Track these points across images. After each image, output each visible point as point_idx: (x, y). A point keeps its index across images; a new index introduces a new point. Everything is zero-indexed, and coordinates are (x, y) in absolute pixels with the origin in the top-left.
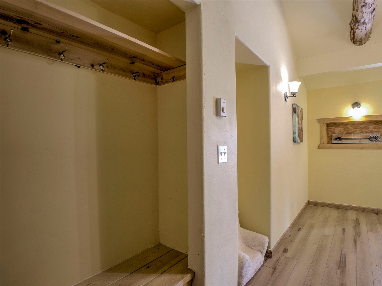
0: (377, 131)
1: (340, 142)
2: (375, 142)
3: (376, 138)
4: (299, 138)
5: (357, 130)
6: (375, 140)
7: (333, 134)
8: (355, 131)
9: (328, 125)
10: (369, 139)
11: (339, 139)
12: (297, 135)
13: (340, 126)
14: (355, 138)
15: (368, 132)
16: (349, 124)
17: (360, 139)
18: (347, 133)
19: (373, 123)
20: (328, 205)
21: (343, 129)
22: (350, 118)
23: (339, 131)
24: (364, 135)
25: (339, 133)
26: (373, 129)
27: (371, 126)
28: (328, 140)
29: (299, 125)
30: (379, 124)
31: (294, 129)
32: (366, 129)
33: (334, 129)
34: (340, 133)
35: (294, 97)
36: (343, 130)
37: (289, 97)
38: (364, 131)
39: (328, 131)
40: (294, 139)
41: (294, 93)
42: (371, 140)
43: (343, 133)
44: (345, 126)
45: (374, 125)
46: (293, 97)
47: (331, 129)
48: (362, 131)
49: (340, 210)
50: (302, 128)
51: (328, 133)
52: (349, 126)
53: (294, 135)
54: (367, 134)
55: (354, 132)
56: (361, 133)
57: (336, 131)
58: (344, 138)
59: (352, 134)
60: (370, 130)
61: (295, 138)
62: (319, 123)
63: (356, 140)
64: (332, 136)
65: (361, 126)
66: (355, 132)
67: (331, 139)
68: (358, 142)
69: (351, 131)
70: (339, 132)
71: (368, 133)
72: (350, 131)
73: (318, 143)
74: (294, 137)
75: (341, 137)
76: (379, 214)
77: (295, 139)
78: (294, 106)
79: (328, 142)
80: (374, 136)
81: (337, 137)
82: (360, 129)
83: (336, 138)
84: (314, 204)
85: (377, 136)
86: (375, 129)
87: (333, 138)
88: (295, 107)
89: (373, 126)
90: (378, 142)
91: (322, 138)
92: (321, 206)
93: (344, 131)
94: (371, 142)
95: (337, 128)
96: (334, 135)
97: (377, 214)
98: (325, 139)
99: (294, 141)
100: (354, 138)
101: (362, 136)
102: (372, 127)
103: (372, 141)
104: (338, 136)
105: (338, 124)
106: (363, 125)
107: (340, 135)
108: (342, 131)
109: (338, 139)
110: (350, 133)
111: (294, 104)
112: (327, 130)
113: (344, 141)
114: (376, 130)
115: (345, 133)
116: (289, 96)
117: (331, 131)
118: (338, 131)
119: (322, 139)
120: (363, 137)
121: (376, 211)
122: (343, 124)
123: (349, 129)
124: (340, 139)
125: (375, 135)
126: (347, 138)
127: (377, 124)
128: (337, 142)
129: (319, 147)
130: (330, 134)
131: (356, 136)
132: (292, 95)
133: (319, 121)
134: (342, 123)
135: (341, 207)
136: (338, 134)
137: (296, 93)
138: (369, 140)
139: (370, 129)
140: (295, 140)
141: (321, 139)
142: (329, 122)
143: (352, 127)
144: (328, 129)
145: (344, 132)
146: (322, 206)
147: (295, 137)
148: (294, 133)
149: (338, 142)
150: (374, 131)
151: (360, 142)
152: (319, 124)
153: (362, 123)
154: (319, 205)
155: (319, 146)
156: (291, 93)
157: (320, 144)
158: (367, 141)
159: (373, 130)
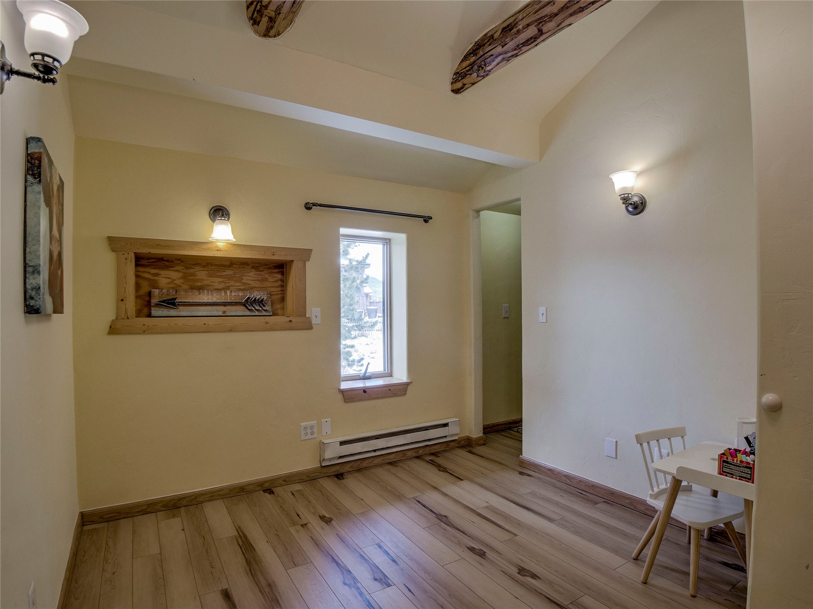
0: (259, 287)
1: (173, 312)
2: (257, 313)
3: (261, 302)
4: (51, 294)
5: (216, 282)
6: (258, 308)
7: (153, 290)
8: (212, 284)
9: (141, 261)
10: (244, 305)
11: (171, 303)
12: (43, 279)
13: (171, 267)
14: (213, 301)
15: (242, 287)
16: (197, 264)
17: (225, 304)
18: (192, 288)
19: (253, 267)
20: (145, 507)
21: (180, 275)
22: (205, 247)
23: (169, 280)
24: (233, 294)
25: (170, 286)
26: (253, 280)
27: (248, 274)
28: (138, 307)
29: (53, 243)
30: (263, 271)
31: (28, 250)
32: (236, 281)
33: (157, 275)
34: (173, 288)
35: (45, 81)
36: (182, 278)
37: (18, 73)
38: (232, 286)
39: (140, 281)
40: (27, 297)
41: (46, 59)
42: (250, 308)
43: (180, 286)
44: (187, 268)
45: (253, 270)
46: (38, 78)
47: (149, 273)
48: (227, 284)
49: (182, 510)
50: (60, 254)
51: (138, 286)
52: (198, 268)
53: (31, 281)
54: (241, 294)
55: (208, 285)
56: (225, 289)
57: (163, 281)
58: (186, 301)
59: (203, 291)
60: (244, 284)
61: (33, 293)
62: (113, 251)
63: (214, 307)
64: (150, 294)
65: (225, 272)
66: (210, 285)
67: (149, 305)
68: (220, 313)
69: (202, 284)
70: (169, 283)
71: (241, 290)
72: (200, 284)
73: (109, 315)
74: (28, 287)
75: (175, 299)
76: (274, 489)
77: (32, 298)
78: (34, 148)
79: (139, 314)
80: (256, 298)
81: (164, 299)
82: (222, 280)
83: (164, 301)
84: (101, 517)
85: (262, 298)
86: (256, 280)
87: (154, 301)
88: (37, 151)
89: (251, 274)
90: (264, 313)
91: (122, 300)
92: (124, 518)
93: (182, 281)
94: (248, 313)
95: (164, 273)
96: (156, 292)
97: (270, 491)
98: (131, 304)
99: (31, 309)
100: (210, 301)
101: (229, 296)
102: (250, 277)
103: (250, 310)
104: (167, 294)
105: (167, 261)
106: (230, 268)
107: (174, 292)
108: (178, 282)
109: (168, 303)
110: (200, 289)
111: (33, 138)
112: (137, 276)
113: (183, 311)
114: (257, 284)
115: (185, 287)
116: (16, 67)
117: (149, 280)
118: (166, 279)
119: (124, 302)
120: (230, 299)
121: (267, 485)
122: (182, 261)
123: (197, 276)
124: (174, 304)
125: (257, 295)
126: (191, 301)
127: (261, 268)
128: (165, 312)
129: (113, 330)
130: (145, 288)
131: (214, 298)
132: (36, 66)
133: (114, 243)
134: (180, 260)
135: (184, 502)
136: (168, 291)
137: (56, 63)
138: (244, 307)
139: (245, 279)
140: (32, 303)
141: (117, 304)
142: (144, 250)
143: (205, 272)
144: (140, 273)
145: (183, 283)
146: (130, 515)
147: (32, 289)
148: (30, 269)
149: (168, 313)
150: (254, 287)
151: (224, 312)
152: (114, 253)
153: (228, 263)
154: (120, 517)
155: (113, 327)
156: (33, 55)
157: (114, 318)
158: (240, 310)
159: (253, 284)
